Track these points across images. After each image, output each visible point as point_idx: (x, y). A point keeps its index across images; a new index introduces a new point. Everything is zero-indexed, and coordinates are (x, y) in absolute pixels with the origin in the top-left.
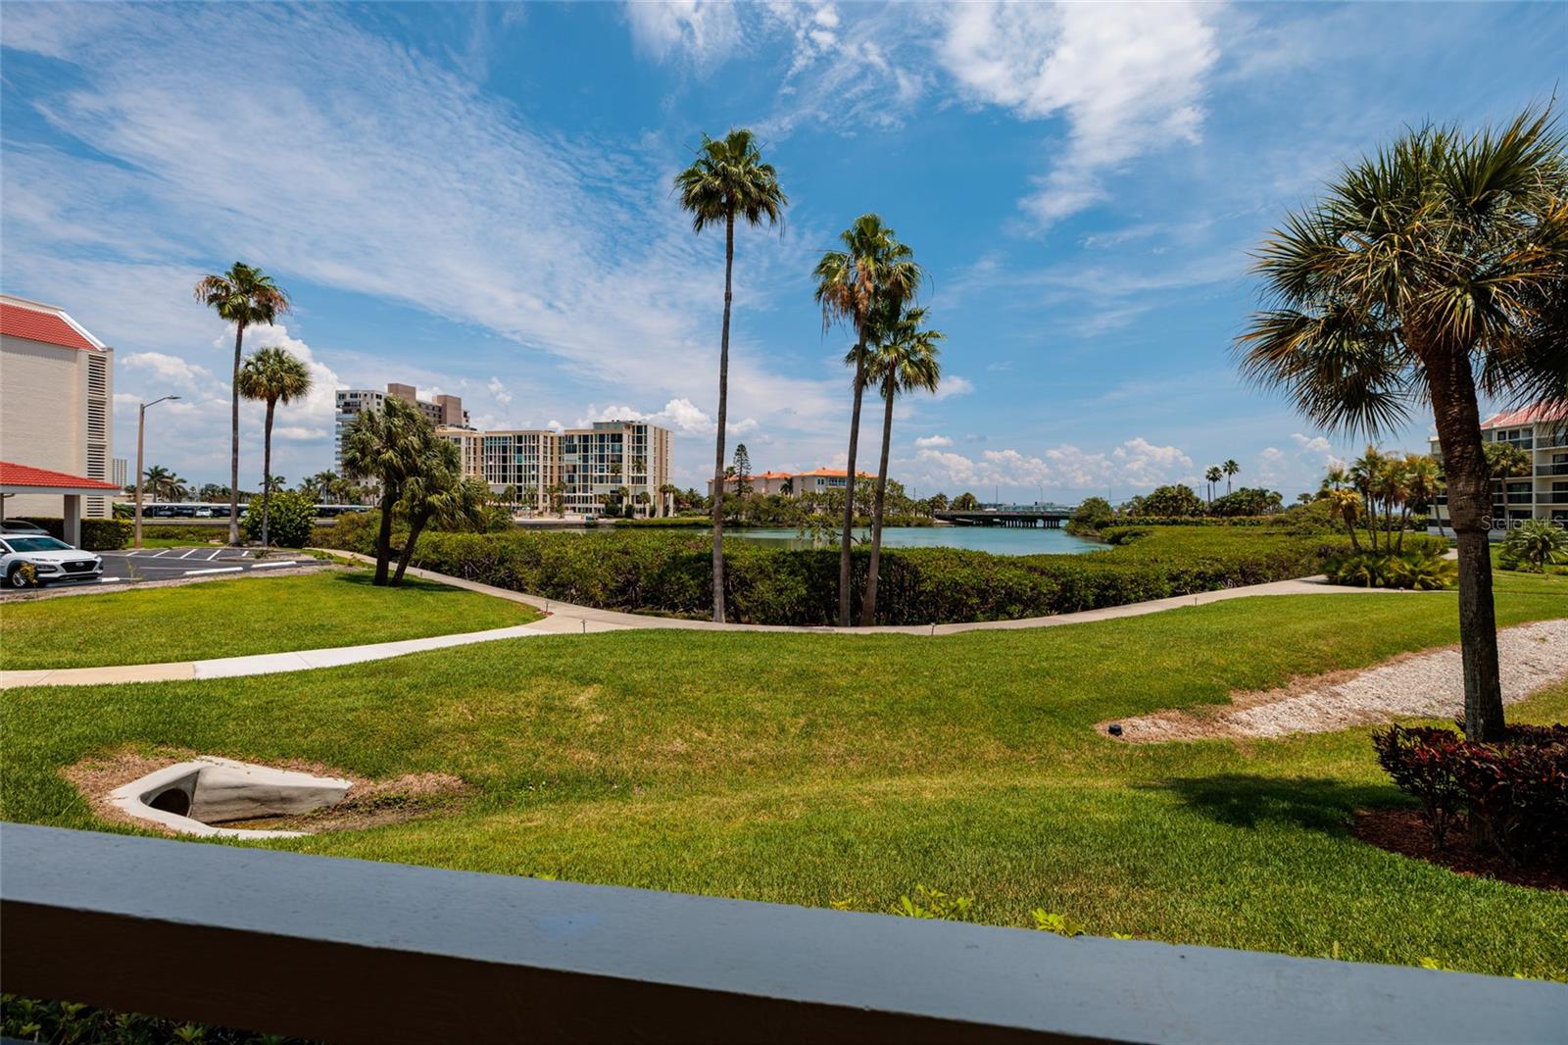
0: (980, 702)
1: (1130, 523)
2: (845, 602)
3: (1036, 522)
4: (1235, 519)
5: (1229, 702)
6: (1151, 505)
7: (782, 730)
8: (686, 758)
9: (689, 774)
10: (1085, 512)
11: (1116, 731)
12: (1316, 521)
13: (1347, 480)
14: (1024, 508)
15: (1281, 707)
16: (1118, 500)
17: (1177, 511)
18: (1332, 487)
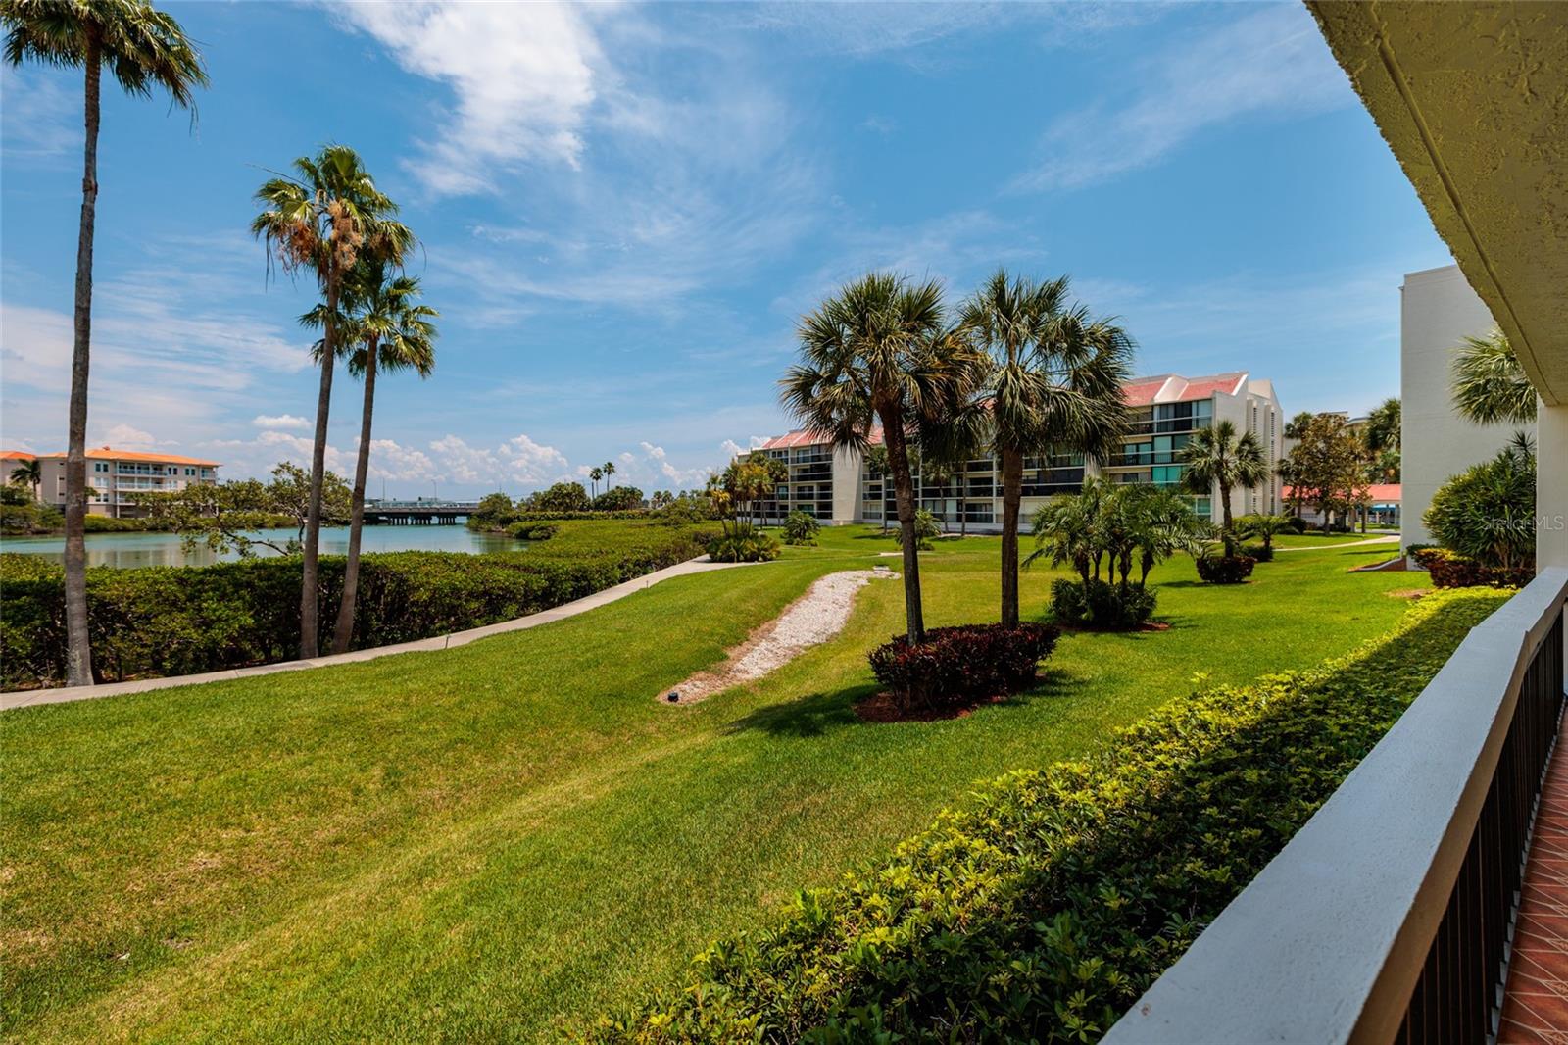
0: (557, 702)
1: (532, 518)
2: (309, 627)
3: (430, 519)
4: (617, 513)
5: (727, 657)
6: (548, 501)
7: (357, 791)
8: (231, 871)
9: (250, 889)
10: (488, 508)
11: (673, 698)
12: (681, 513)
13: (721, 483)
14: (406, 504)
15: (756, 655)
16: (518, 497)
17: (569, 507)
18: (713, 488)
